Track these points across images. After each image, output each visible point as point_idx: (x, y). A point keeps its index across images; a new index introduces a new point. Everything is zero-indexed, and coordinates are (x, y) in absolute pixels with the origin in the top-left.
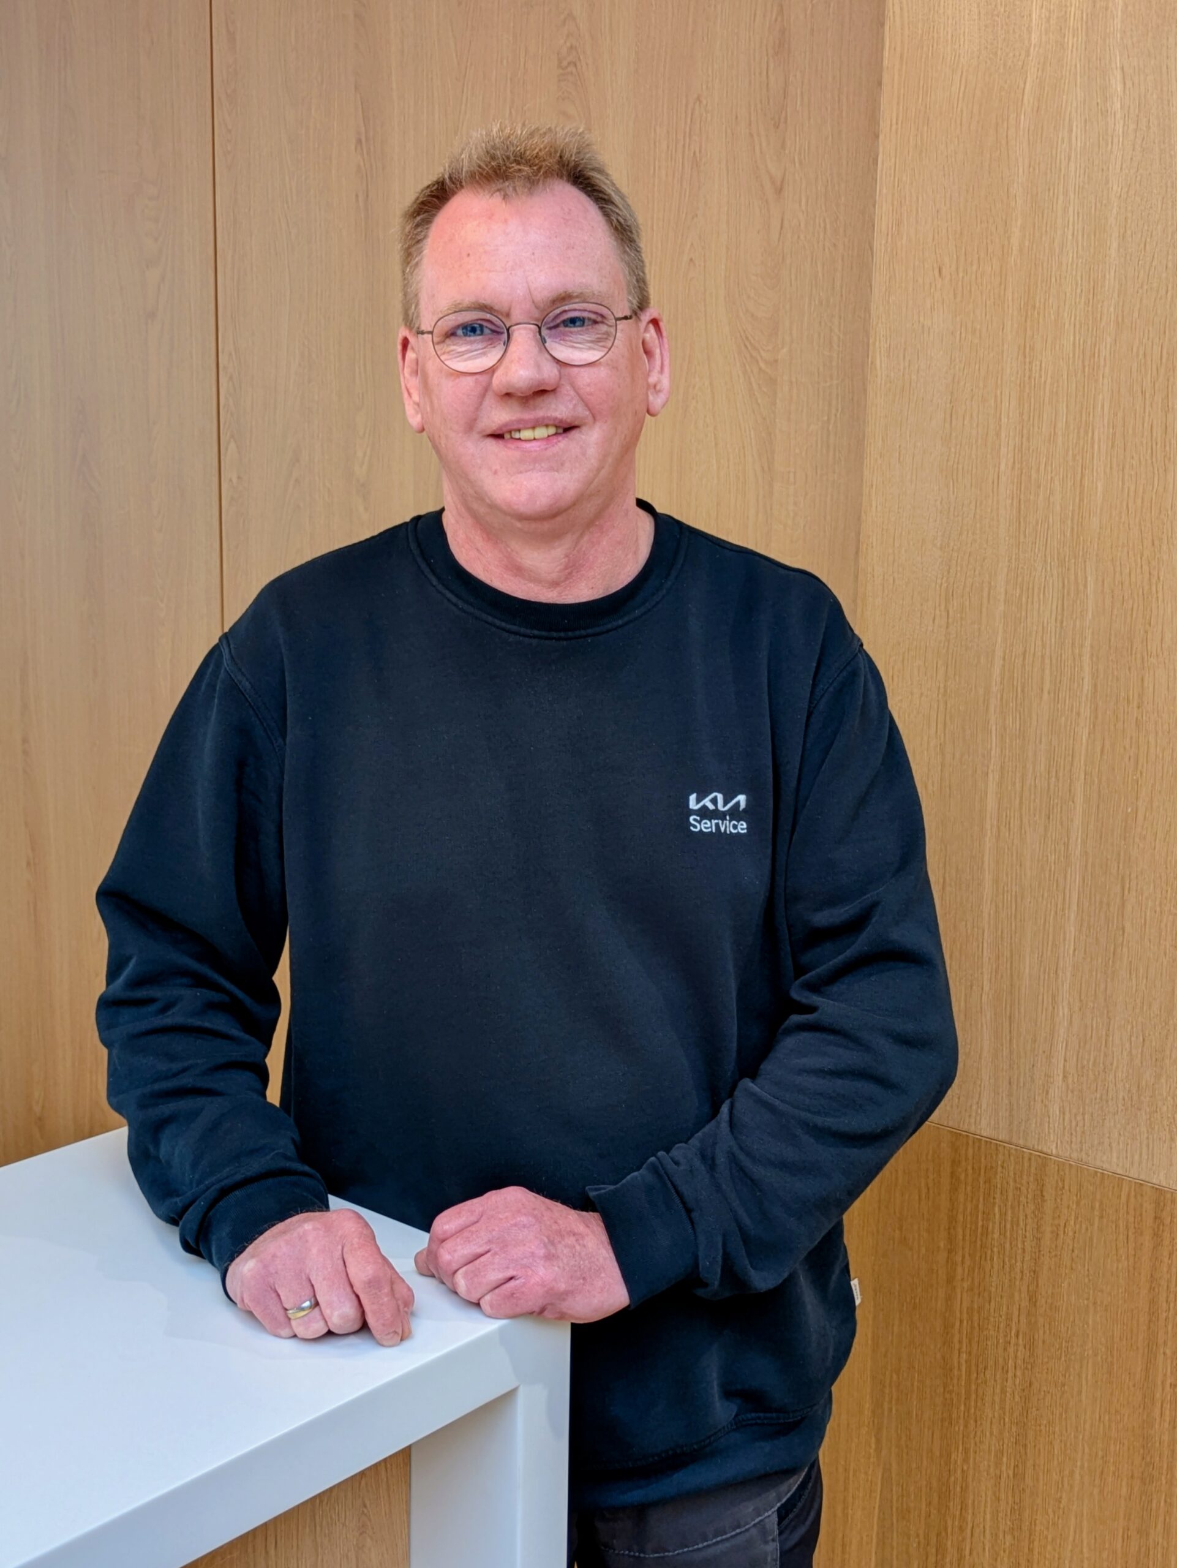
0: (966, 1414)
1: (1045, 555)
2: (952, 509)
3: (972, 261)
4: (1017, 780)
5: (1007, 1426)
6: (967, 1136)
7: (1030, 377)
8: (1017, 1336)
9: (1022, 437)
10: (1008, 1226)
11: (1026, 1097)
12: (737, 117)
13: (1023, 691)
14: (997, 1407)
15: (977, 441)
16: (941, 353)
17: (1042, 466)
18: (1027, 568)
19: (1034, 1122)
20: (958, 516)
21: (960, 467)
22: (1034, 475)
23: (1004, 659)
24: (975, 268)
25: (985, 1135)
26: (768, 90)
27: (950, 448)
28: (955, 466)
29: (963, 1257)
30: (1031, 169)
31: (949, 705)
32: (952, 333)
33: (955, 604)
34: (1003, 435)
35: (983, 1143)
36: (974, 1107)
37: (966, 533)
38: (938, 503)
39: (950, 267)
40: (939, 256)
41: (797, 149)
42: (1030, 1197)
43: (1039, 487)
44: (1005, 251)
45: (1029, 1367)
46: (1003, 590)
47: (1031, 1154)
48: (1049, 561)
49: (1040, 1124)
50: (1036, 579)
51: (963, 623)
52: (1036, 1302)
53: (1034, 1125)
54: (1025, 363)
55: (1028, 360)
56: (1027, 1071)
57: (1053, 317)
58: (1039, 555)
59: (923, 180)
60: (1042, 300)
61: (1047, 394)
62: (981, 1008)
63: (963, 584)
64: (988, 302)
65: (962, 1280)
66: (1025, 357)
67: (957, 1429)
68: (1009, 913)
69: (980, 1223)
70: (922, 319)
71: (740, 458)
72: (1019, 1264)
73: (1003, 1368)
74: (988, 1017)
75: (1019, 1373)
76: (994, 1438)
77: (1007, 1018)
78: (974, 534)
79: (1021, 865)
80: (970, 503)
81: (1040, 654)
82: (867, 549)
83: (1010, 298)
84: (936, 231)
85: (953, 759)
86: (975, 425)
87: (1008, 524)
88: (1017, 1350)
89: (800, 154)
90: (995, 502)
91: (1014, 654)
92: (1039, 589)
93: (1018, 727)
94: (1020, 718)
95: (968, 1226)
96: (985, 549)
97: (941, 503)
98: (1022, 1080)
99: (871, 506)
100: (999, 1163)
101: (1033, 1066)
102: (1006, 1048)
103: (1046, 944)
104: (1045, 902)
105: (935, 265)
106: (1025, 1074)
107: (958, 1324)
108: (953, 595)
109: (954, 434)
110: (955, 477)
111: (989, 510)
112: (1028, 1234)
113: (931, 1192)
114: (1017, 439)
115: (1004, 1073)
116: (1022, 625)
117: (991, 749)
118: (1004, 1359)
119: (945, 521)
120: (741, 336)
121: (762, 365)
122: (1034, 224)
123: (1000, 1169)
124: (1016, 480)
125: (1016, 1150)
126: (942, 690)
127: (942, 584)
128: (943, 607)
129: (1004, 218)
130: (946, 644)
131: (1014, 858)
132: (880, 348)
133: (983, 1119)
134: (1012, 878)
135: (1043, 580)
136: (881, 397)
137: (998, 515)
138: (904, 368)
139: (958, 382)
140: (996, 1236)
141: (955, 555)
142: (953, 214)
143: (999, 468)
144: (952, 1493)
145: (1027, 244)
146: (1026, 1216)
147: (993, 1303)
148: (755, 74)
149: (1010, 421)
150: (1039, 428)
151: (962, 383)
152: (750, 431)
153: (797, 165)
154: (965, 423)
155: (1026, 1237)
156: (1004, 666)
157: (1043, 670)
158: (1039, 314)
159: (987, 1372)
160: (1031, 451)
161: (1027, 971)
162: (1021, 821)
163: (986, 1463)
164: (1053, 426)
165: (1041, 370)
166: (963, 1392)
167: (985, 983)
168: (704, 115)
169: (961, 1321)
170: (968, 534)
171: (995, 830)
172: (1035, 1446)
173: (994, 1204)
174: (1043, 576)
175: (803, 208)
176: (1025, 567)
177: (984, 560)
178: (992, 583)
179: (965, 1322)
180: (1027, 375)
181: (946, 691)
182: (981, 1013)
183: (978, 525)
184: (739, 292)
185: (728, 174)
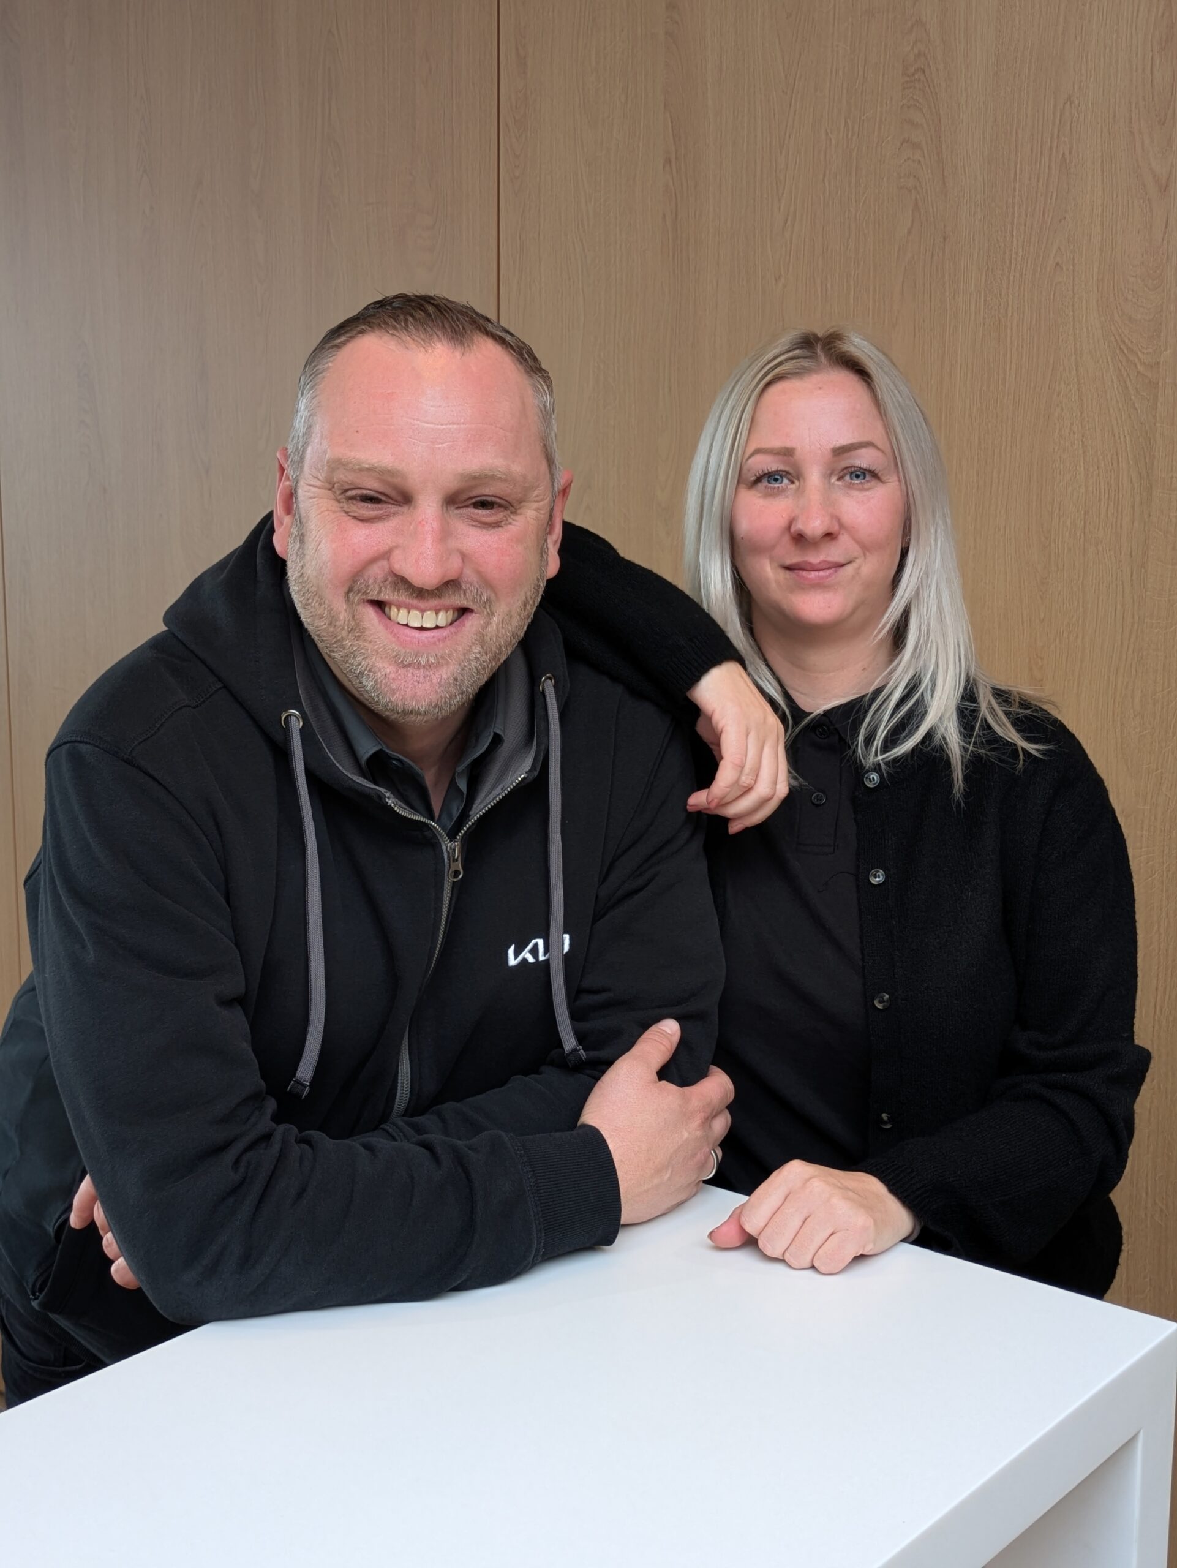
12: (1114, 116)
26: (1152, 86)
71: (1112, 464)
120: (1116, 340)
121: (1141, 368)
148: (1136, 71)
152: (1125, 437)
168: (1076, 114)
184: (1114, 295)
185: (1103, 175)
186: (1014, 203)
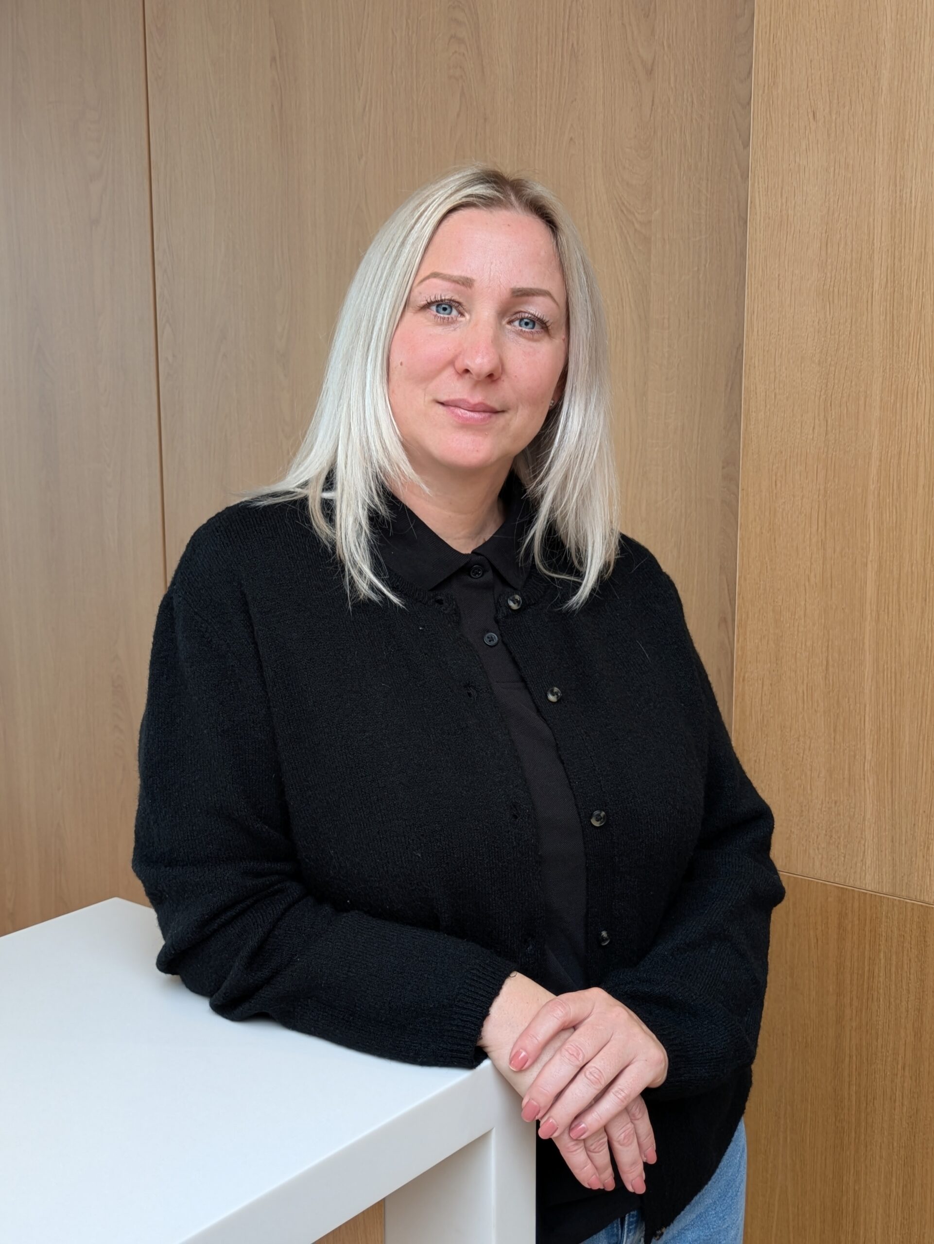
0: (857, 1140)
1: (918, 363)
2: (829, 328)
3: (844, 103)
4: (895, 569)
5: (895, 1150)
6: (853, 890)
7: (901, 204)
8: (904, 1068)
9: (894, 258)
10: (893, 969)
11: (908, 854)
12: (610, 11)
13: (899, 487)
14: (886, 1133)
15: (851, 265)
16: (816, 188)
17: (914, 284)
18: (901, 376)
19: (916, 875)
20: (835, 333)
21: (836, 290)
22: (906, 292)
23: (881, 460)
24: (847, 108)
25: (870, 889)
27: (826, 274)
28: (831, 289)
29: (851, 999)
30: (899, 16)
31: (829, 505)
32: (827, 170)
33: (833, 414)
34: (876, 258)
35: (868, 896)
36: (859, 865)
37: (842, 349)
38: (816, 323)
39: (824, 110)
40: (812, 102)
41: (666, 34)
42: (913, 942)
43: (911, 302)
44: (876, 92)
45: (916, 1096)
46: (878, 398)
47: (913, 904)
48: (922, 369)
49: (922, 877)
50: (910, 386)
51: (842, 429)
52: (921, 1037)
53: (916, 879)
54: (896, 192)
55: (898, 188)
56: (909, 830)
57: (921, 148)
58: (912, 364)
59: (797, 34)
60: (912, 134)
61: (918, 218)
62: (864, 775)
63: (840, 395)
64: (860, 139)
65: (851, 1019)
66: (896, 186)
67: (848, 1153)
68: (889, 689)
69: (867, 969)
70: (798, 159)
71: (618, 308)
72: (904, 1003)
73: (891, 1099)
74: (871, 783)
75: (906, 1103)
76: (883, 1161)
77: (889, 784)
78: (850, 349)
79: (900, 644)
80: (846, 321)
81: (914, 453)
82: (749, 369)
83: (881, 134)
84: (810, 79)
85: (834, 552)
86: (849, 251)
87: (882, 338)
88: (904, 1082)
89: (668, 38)
90: (869, 319)
91: (889, 454)
92: (913, 394)
93: (894, 521)
94: (896, 512)
95: (856, 971)
96: (861, 362)
97: (818, 323)
98: (904, 838)
99: (753, 331)
100: (884, 913)
101: (914, 825)
102: (888, 810)
103: (924, 714)
104: (923, 677)
105: (809, 110)
106: (907, 832)
107: (847, 1059)
108: (831, 405)
109: (829, 261)
110: (831, 299)
111: (864, 326)
112: (912, 977)
113: (820, 942)
114: (889, 261)
115: (887, 833)
116: (897, 428)
117: (870, 542)
118: (892, 1089)
119: (823, 339)
120: (618, 203)
121: (637, 226)
122: (903, 65)
123: (884, 919)
124: (889, 298)
125: (899, 901)
126: (822, 492)
127: (820, 395)
128: (822, 417)
129: (874, 61)
130: (826, 449)
131: (893, 638)
132: (759, 188)
133: (867, 875)
134: (891, 656)
135: (916, 386)
136: (760, 232)
137: (872, 331)
138: (782, 205)
139: (833, 214)
140: (881, 979)
141: (833, 368)
142: (826, 63)
143: (873, 288)
144: (844, 1211)
145: (896, 83)
146: (910, 960)
147: (880, 1040)
149: (883, 244)
150: (910, 249)
151: (836, 215)
152: (627, 284)
153: (666, 48)
154: (840, 250)
155: (910, 980)
156: (880, 466)
157: (917, 467)
158: (908, 146)
159: (875, 1102)
160: (903, 269)
161: (907, 740)
162: (899, 605)
163: (876, 1184)
164: (923, 246)
165: (911, 196)
166: (854, 1120)
167: (867, 753)
169: (851, 1057)
170: (844, 349)
171: (874, 614)
172: (922, 1167)
173: (879, 951)
174: (917, 383)
175: (672, 85)
176: (899, 376)
177: (860, 372)
178: (868, 392)
179: (854, 1058)
180: (898, 202)
181: (826, 491)
182: (864, 779)
183: (854, 341)
184: (615, 164)
185: (603, 62)
186: (536, 87)
